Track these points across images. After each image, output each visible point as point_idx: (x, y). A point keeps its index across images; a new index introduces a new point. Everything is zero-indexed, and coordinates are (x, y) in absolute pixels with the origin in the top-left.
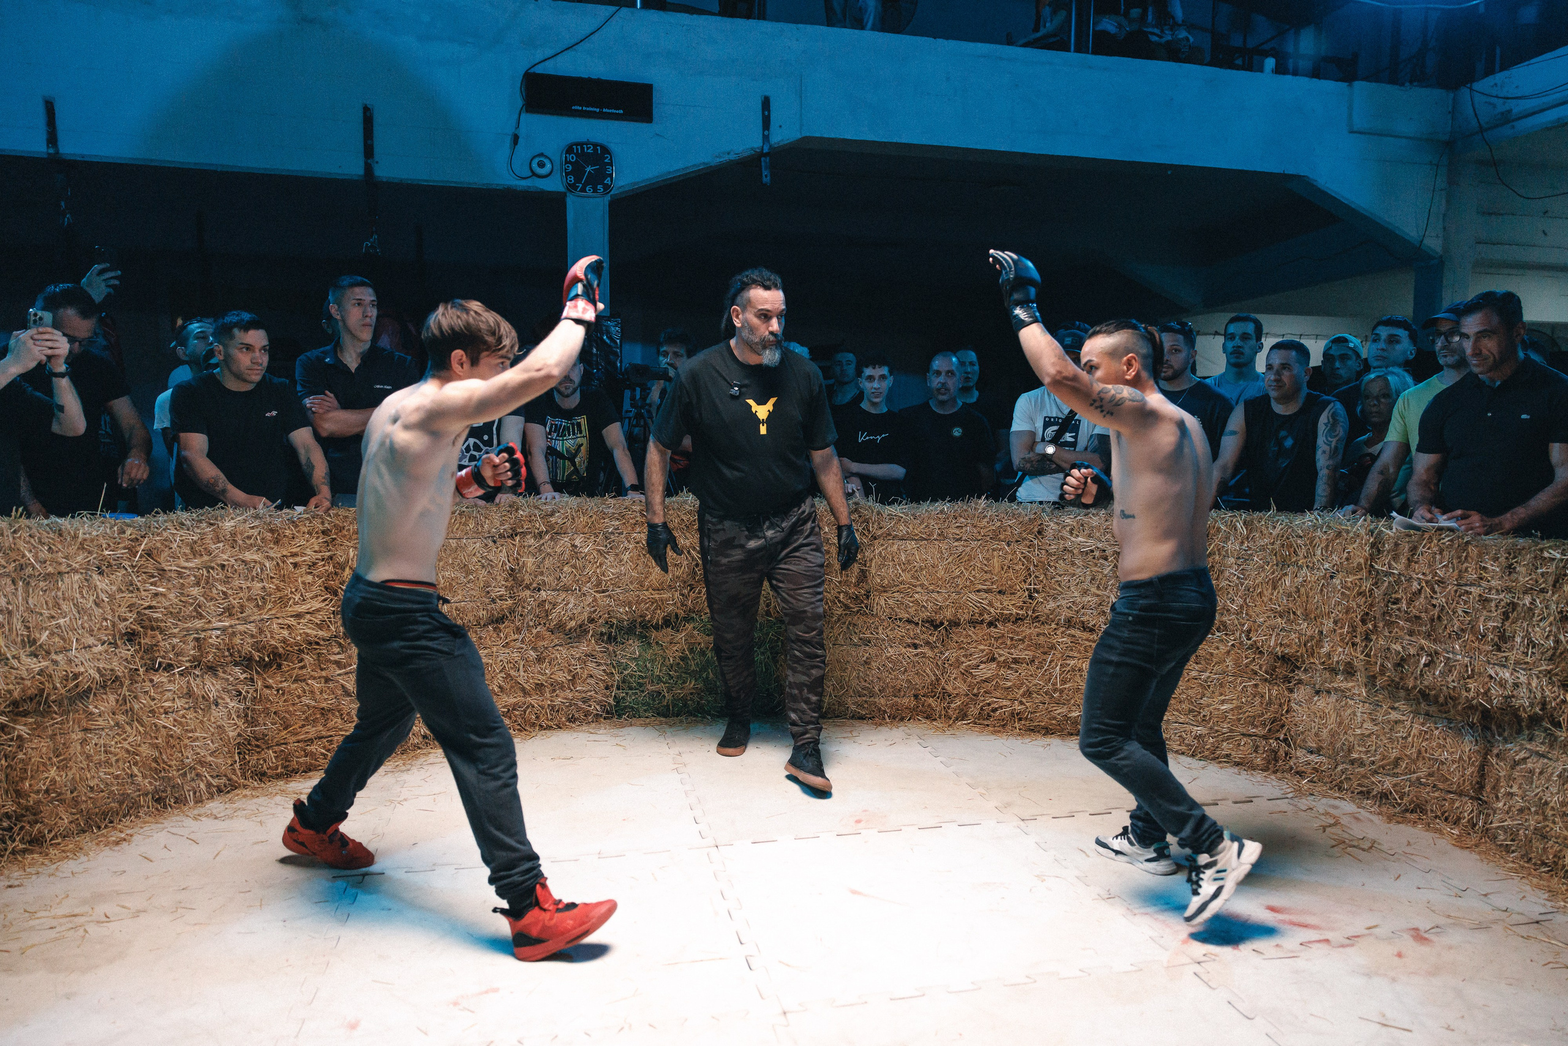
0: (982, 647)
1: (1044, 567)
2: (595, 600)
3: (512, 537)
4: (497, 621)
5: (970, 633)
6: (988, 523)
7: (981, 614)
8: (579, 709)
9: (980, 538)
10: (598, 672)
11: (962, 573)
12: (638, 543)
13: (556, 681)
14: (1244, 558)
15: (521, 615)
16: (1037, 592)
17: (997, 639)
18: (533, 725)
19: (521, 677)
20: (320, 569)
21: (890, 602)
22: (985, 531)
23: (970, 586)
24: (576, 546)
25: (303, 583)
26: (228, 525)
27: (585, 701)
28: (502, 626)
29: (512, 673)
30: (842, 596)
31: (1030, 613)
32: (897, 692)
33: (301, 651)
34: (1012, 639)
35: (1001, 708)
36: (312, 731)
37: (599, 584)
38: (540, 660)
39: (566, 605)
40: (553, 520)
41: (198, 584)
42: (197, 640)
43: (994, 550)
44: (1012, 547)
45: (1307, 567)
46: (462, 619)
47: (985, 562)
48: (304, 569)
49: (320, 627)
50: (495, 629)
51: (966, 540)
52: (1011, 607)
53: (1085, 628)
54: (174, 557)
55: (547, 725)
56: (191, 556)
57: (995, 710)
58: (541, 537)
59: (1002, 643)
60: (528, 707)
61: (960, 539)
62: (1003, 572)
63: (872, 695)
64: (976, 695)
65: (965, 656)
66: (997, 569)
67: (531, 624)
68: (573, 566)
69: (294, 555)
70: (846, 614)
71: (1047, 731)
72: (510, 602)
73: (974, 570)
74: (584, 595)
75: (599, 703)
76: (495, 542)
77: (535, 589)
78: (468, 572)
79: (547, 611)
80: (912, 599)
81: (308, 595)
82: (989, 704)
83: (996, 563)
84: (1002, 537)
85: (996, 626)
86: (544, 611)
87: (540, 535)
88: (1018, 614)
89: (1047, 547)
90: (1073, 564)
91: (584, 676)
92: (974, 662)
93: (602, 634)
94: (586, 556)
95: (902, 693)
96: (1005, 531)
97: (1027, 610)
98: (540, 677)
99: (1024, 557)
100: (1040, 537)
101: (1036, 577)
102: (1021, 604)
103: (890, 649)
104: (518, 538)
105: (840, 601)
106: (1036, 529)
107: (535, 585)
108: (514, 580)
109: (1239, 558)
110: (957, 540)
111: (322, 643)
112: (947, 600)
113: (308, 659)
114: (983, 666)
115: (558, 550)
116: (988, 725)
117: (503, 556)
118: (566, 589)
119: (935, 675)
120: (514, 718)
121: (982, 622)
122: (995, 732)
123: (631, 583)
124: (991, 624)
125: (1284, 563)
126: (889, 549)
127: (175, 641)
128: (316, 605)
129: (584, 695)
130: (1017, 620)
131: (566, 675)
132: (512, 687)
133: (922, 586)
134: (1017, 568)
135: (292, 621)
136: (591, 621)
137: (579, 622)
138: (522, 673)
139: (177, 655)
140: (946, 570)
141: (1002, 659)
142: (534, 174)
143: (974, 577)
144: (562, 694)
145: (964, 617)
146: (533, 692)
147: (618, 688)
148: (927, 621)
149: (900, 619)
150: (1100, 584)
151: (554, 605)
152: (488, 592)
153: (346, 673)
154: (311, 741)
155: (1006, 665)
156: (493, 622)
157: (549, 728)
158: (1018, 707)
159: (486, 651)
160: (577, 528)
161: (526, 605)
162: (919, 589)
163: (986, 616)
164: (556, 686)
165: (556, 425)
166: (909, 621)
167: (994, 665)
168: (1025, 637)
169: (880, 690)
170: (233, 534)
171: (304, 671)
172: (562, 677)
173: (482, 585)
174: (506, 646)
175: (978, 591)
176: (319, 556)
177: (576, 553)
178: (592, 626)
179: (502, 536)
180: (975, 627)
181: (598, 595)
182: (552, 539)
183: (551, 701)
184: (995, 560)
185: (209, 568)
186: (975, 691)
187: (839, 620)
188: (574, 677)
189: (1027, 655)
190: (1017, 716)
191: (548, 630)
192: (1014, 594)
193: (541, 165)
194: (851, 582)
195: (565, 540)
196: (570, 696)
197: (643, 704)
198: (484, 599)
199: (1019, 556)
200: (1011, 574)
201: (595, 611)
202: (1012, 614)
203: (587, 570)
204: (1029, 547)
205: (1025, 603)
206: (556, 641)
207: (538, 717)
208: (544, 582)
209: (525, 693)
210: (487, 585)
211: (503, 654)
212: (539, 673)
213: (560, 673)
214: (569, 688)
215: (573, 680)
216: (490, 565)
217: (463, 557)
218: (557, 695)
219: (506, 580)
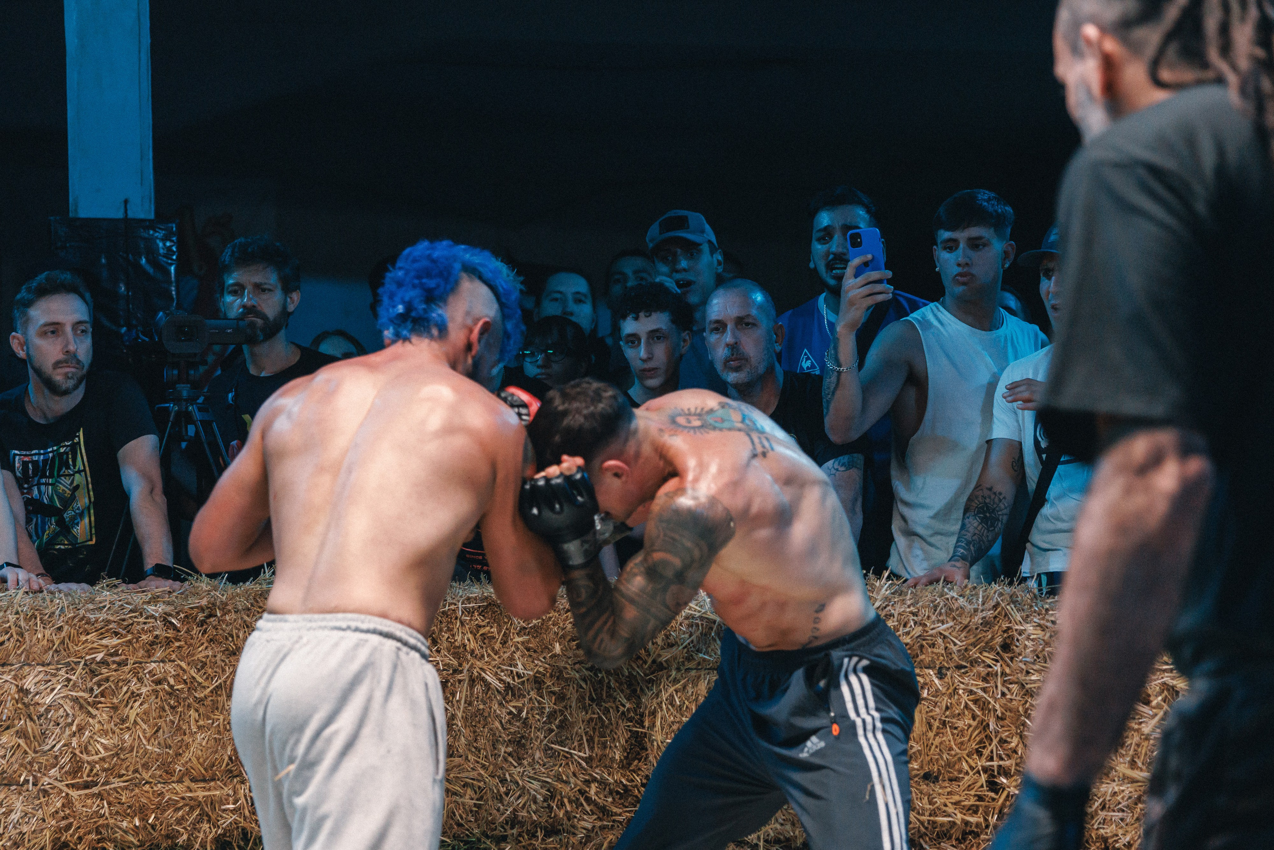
2: (68, 803)
12: (158, 682)
16: (1006, 773)
24: (27, 692)
30: (593, 789)
31: (993, 820)
37: (76, 771)
44: (947, 679)
52: (950, 809)
62: (931, 735)
68: (22, 734)
70: (602, 828)
74: (46, 793)
88: (967, 823)
89: (1021, 677)
94: (48, 711)
96: (933, 645)
97: (986, 813)
99: (975, 702)
100: (1006, 656)
101: (1002, 742)
102: (972, 801)
105: (588, 800)
106: (999, 640)
123: (146, 766)
126: (690, 690)
130: (965, 834)
134: (960, 724)
150: (1136, 754)
160: (28, 652)
165: (35, 463)
177: (27, 706)
181: (74, 794)
187: (588, 839)
192: (957, 779)
194: (613, 760)
199: (965, 698)
200: (948, 736)
201: (69, 826)
202: (954, 824)
203: (50, 742)
204: (985, 680)
205: (980, 798)
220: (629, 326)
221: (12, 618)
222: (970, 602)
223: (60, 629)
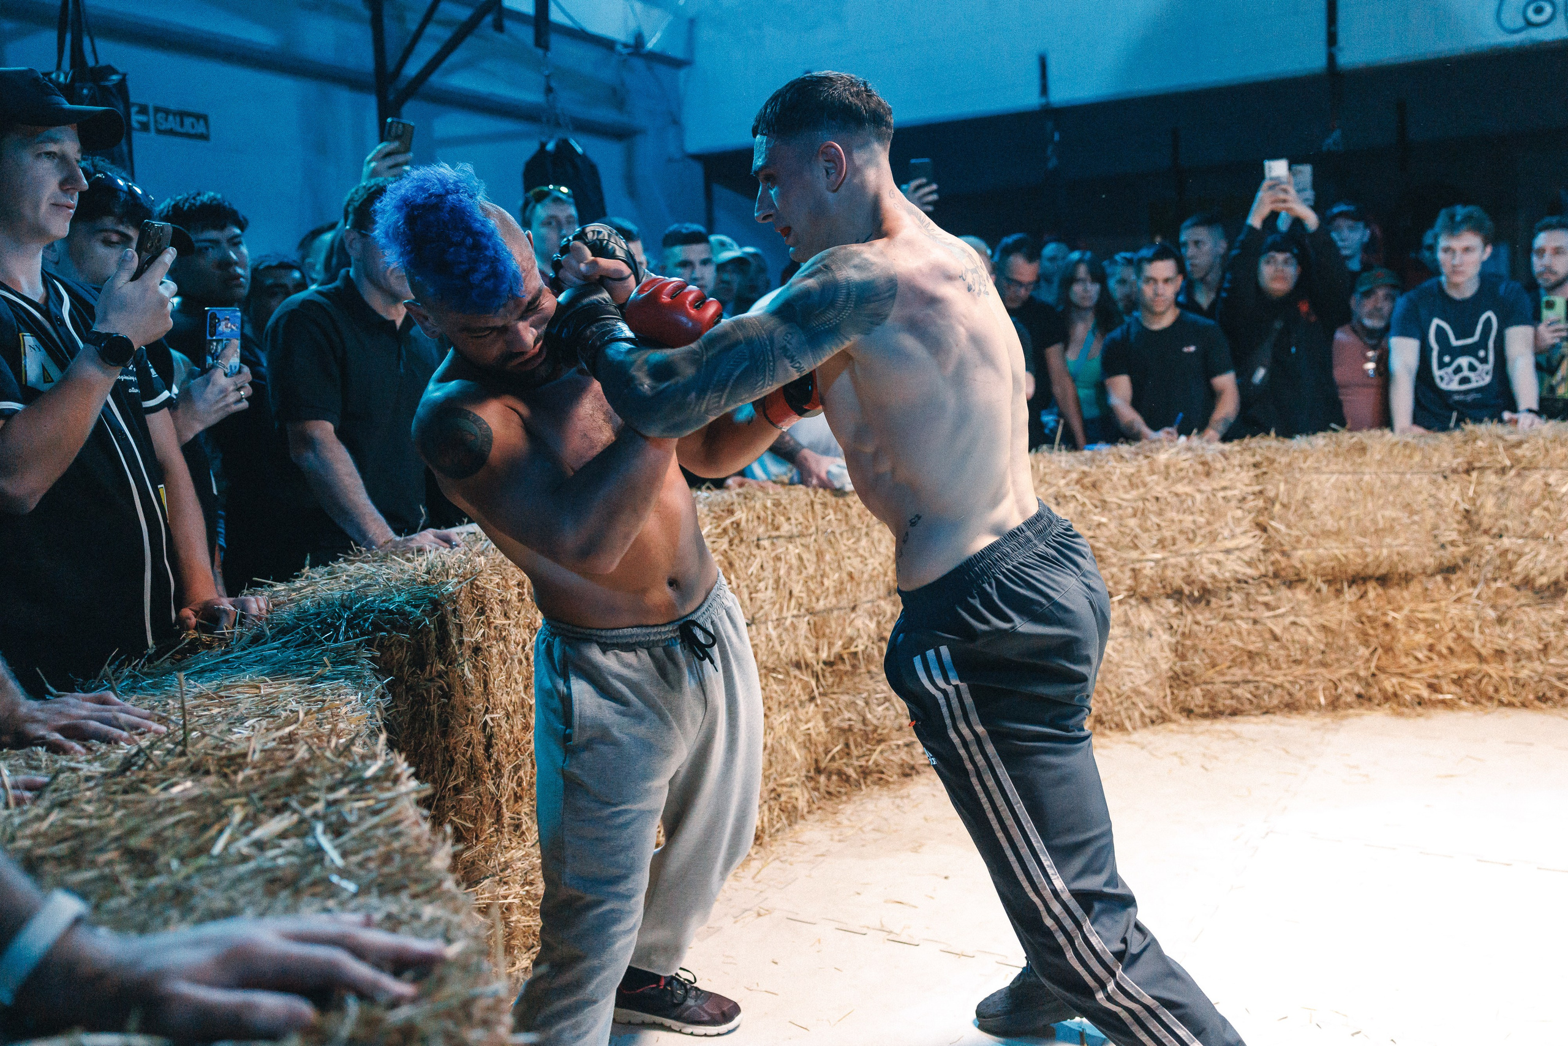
3: (1468, 472)
4: (1448, 570)
8: (1552, 687)
13: (1522, 649)
15: (1478, 566)
18: (1490, 699)
19: (1477, 639)
20: (1251, 504)
25: (1233, 518)
26: (1162, 457)
28: (1454, 577)
29: (1465, 633)
33: (1229, 589)
36: (1238, 673)
38: (1501, 621)
39: (1536, 556)
40: (1519, 452)
41: (1135, 515)
42: (1133, 570)
46: (1404, 565)
48: (1234, 503)
49: (1249, 564)
50: (1445, 580)
54: (1115, 489)
55: (1509, 702)
56: (1129, 488)
58: (1504, 473)
60: (1484, 676)
67: (1489, 575)
68: (1546, 509)
69: (1224, 488)
72: (1463, 549)
74: (1561, 545)
76: (1445, 477)
77: (1495, 535)
78: (1412, 513)
79: (1510, 563)
81: (1238, 530)
86: (1506, 563)
87: (1503, 471)
98: (1501, 642)
104: (1474, 474)
107: (1495, 531)
108: (1468, 523)
111: (1251, 581)
113: (1237, 598)
115: (1527, 488)
117: (1455, 496)
118: (1536, 536)
120: (1465, 687)
127: (1114, 570)
128: (1245, 541)
129: (1559, 670)
131: (1535, 642)
132: (1464, 651)
135: (1220, 557)
137: (1553, 579)
138: (1477, 634)
139: (1116, 583)
142: (1529, 24)
144: (1529, 665)
146: (1491, 659)
151: (1520, 555)
152: (1435, 536)
153: (1275, 617)
154: (1236, 684)
156: (1442, 571)
157: (1511, 705)
159: (1433, 605)
160: (1551, 462)
161: (1483, 553)
164: (1520, 655)
170: (1167, 467)
171: (1231, 611)
172: (1529, 644)
173: (1429, 528)
174: (1458, 600)
176: (1250, 489)
179: (1454, 471)
182: (1519, 475)
183: (1515, 672)
185: (1145, 500)
188: (1546, 646)
191: (1512, 585)
193: (1539, 11)
195: (1536, 477)
196: (1540, 668)
198: (1431, 544)
206: (1523, 601)
207: (1497, 690)
208: (1507, 528)
209: (1481, 658)
210: (1435, 527)
211: (1454, 611)
212: (1500, 637)
213: (1528, 640)
214: (1539, 659)
215: (1546, 649)
216: (1439, 505)
217: (1406, 495)
218: (1523, 666)
219: (1459, 523)
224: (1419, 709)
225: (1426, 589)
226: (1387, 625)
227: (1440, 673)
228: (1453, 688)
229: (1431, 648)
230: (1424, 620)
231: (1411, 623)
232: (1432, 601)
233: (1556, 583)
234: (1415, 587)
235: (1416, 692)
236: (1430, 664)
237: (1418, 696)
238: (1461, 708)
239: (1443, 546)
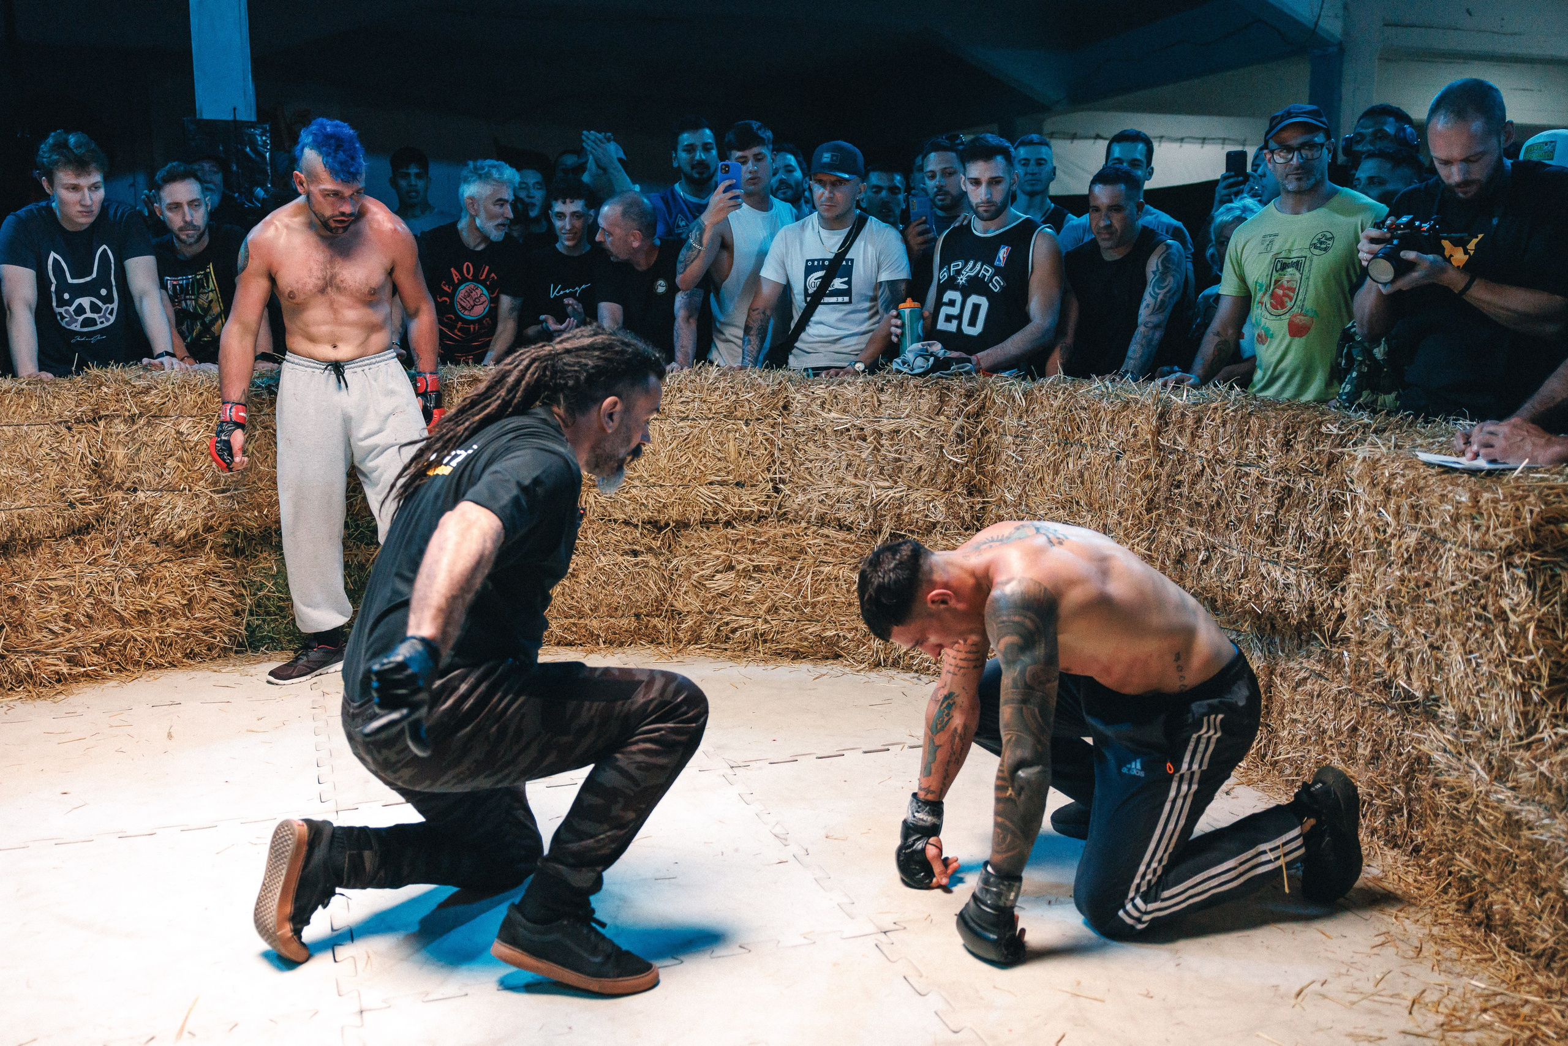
0: (717, 553)
1: (793, 451)
2: (212, 502)
3: (94, 421)
4: (79, 531)
5: (703, 535)
6: (721, 397)
7: (715, 513)
8: (199, 642)
9: (710, 416)
10: (223, 594)
11: (690, 461)
12: (266, 428)
13: (166, 607)
14: (1023, 437)
15: (113, 524)
16: (783, 481)
17: (735, 542)
18: (137, 663)
19: (117, 603)
21: (601, 499)
22: (717, 406)
23: (700, 478)
24: (182, 434)
27: (207, 631)
28: (87, 538)
29: (104, 597)
31: (775, 509)
32: (613, 611)
34: (753, 541)
35: (742, 627)
37: (215, 483)
38: (141, 580)
39: (173, 509)
40: (147, 399)
43: (728, 431)
44: (751, 427)
45: (1092, 445)
46: (28, 530)
47: (719, 447)
50: (77, 542)
51: (693, 419)
52: (751, 503)
53: (841, 526)
55: (157, 664)
57: (734, 631)
58: (134, 423)
59: (741, 548)
60: (128, 641)
61: (686, 418)
62: (741, 460)
63: (581, 615)
64: (710, 613)
65: (697, 564)
66: (733, 455)
67: (127, 533)
68: (180, 460)
71: (797, 655)
72: (95, 506)
73: (705, 456)
74: (197, 496)
75: (227, 633)
76: (69, 429)
77: (128, 489)
79: (146, 518)
80: (628, 496)
82: (727, 624)
83: (732, 447)
84: (738, 414)
85: (733, 527)
86: (142, 518)
87: (132, 419)
88: (761, 511)
89: (794, 426)
90: (826, 447)
91: (204, 600)
92: (708, 572)
93: (225, 546)
94: (196, 445)
95: (620, 613)
96: (743, 406)
97: (772, 505)
98: (143, 602)
99: (767, 440)
100: (785, 413)
101: (782, 463)
102: (764, 498)
103: (602, 558)
104: (102, 423)
106: (781, 404)
107: (128, 484)
108: (99, 477)
109: (1017, 436)
110: (683, 419)
112: (672, 495)
114: (718, 576)
115: (159, 438)
116: (726, 650)
117: (81, 447)
118: (172, 489)
119: (659, 589)
120: (109, 655)
121: (717, 522)
122: (732, 658)
123: (260, 480)
124: (728, 524)
125: (1066, 442)
129: (205, 624)
130: (760, 518)
131: (179, 599)
132: (105, 616)
133: (640, 478)
134: (758, 453)
136: (208, 529)
137: (192, 531)
138: (117, 597)
140: (670, 458)
141: (740, 567)
143: (705, 466)
144: (175, 623)
145: (694, 516)
146: (134, 622)
147: (252, 614)
148: (650, 523)
149: (615, 521)
150: (858, 470)
151: (157, 510)
152: (63, 494)
155: (746, 574)
156: (73, 532)
157: (159, 666)
158: (761, 626)
159: (66, 571)
160: (181, 408)
161: (117, 510)
162: (637, 483)
163: (721, 515)
164: (165, 613)
166: (627, 523)
167: (732, 575)
168: (769, 539)
169: (591, 610)
172: (172, 601)
173: (53, 485)
174: (94, 563)
175: (711, 483)
177: (182, 442)
178: (210, 537)
179: (79, 421)
180: (708, 528)
181: (216, 496)
182: (148, 423)
183: (160, 632)
184: (731, 443)
186: (710, 607)
188: (190, 600)
189: (770, 561)
190: (760, 637)
191: (151, 541)
192: (755, 486)
195: (166, 427)
196: (186, 625)
197: (286, 634)
198: (58, 503)
199: (760, 438)
200: (750, 461)
201: (213, 517)
202: (752, 512)
203: (199, 465)
204: (773, 427)
205: (769, 497)
206: (163, 556)
207: (143, 654)
208: (140, 480)
209: (124, 622)
210: (61, 485)
211: (91, 575)
212: (142, 597)
213: (171, 597)
214: (185, 615)
215: (190, 605)
216: (64, 458)
217: (23, 449)
218: (168, 625)
219: (89, 478)
220: (558, 207)
221: (170, 387)
222: (765, 380)
223: (201, 394)
224: (58, 686)
225: (57, 554)
226: (13, 599)
227: (80, 644)
228: (95, 659)
229: (67, 618)
230: (57, 588)
231: (42, 594)
232: (65, 567)
233: (195, 535)
234: (44, 553)
235: (53, 668)
236: (68, 636)
237: (57, 673)
238: (105, 678)
239: (72, 505)
